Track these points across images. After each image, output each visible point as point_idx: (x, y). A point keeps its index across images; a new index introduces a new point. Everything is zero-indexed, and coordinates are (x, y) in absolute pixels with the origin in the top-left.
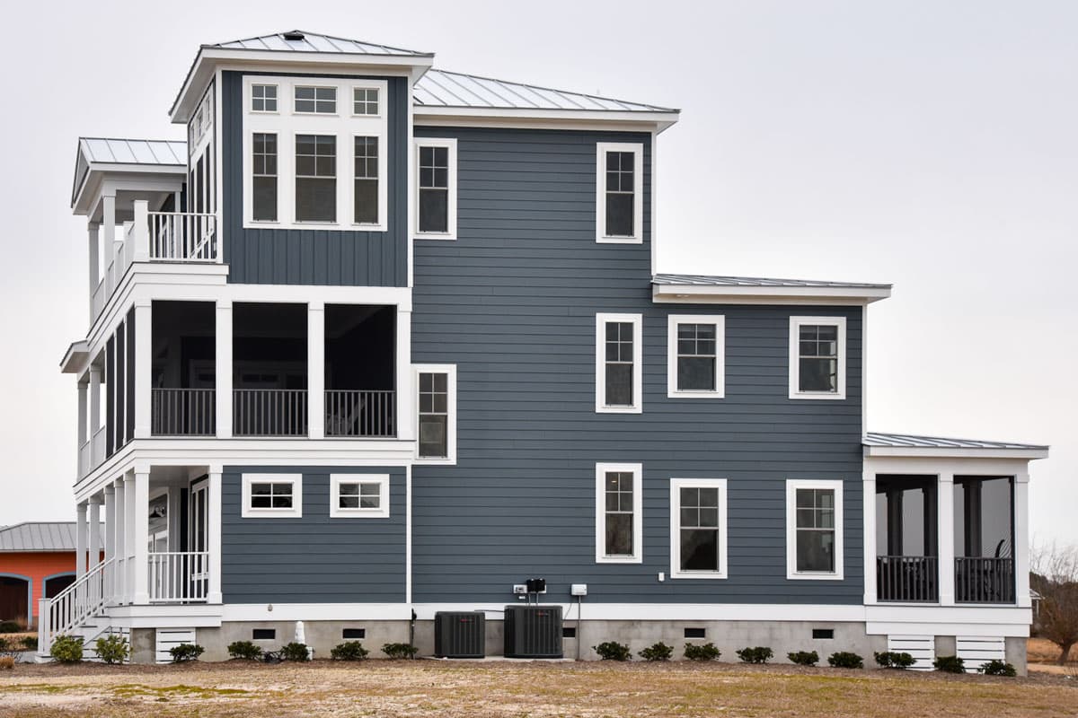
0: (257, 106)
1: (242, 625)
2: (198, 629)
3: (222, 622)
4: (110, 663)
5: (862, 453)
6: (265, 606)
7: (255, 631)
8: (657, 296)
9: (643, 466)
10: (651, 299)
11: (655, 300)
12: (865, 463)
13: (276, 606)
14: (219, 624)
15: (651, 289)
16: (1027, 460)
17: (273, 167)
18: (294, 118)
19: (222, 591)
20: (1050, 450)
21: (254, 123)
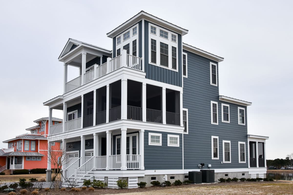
0: (152, 32)
1: (149, 176)
2: (139, 177)
3: (145, 175)
4: (122, 188)
5: (247, 137)
6: (154, 171)
7: (152, 178)
8: (220, 99)
9: (219, 137)
10: (219, 99)
11: (220, 100)
12: (248, 139)
13: (157, 171)
14: (144, 176)
15: (219, 97)
16: (265, 139)
17: (155, 49)
18: (160, 37)
19: (144, 166)
20: (269, 138)
21: (151, 36)
